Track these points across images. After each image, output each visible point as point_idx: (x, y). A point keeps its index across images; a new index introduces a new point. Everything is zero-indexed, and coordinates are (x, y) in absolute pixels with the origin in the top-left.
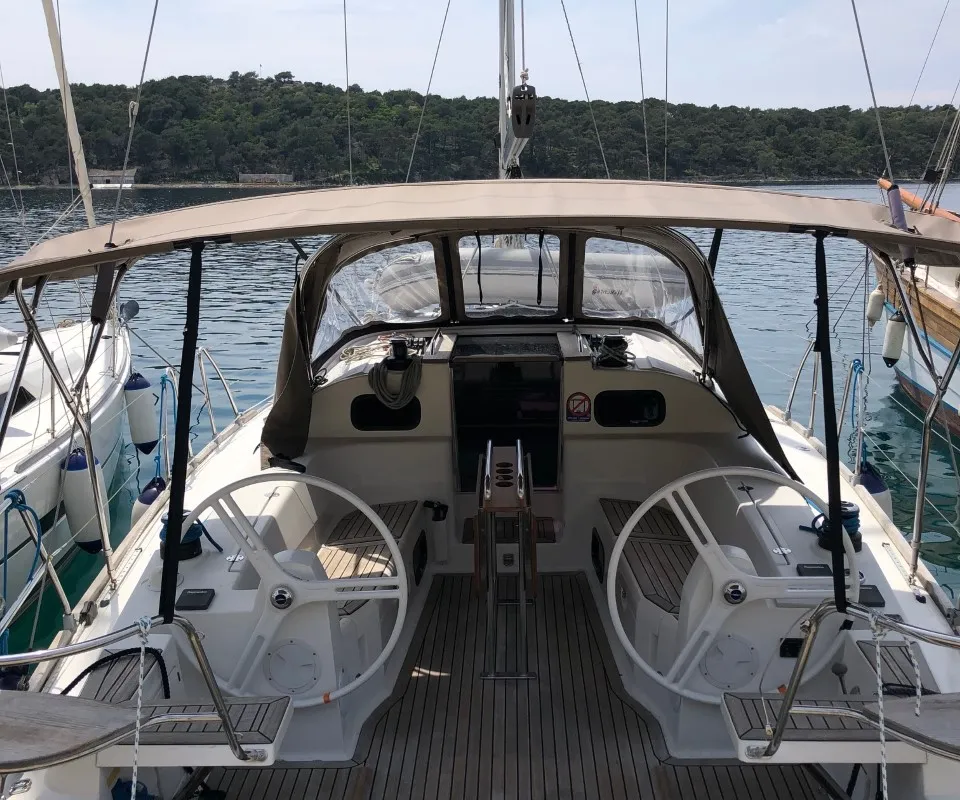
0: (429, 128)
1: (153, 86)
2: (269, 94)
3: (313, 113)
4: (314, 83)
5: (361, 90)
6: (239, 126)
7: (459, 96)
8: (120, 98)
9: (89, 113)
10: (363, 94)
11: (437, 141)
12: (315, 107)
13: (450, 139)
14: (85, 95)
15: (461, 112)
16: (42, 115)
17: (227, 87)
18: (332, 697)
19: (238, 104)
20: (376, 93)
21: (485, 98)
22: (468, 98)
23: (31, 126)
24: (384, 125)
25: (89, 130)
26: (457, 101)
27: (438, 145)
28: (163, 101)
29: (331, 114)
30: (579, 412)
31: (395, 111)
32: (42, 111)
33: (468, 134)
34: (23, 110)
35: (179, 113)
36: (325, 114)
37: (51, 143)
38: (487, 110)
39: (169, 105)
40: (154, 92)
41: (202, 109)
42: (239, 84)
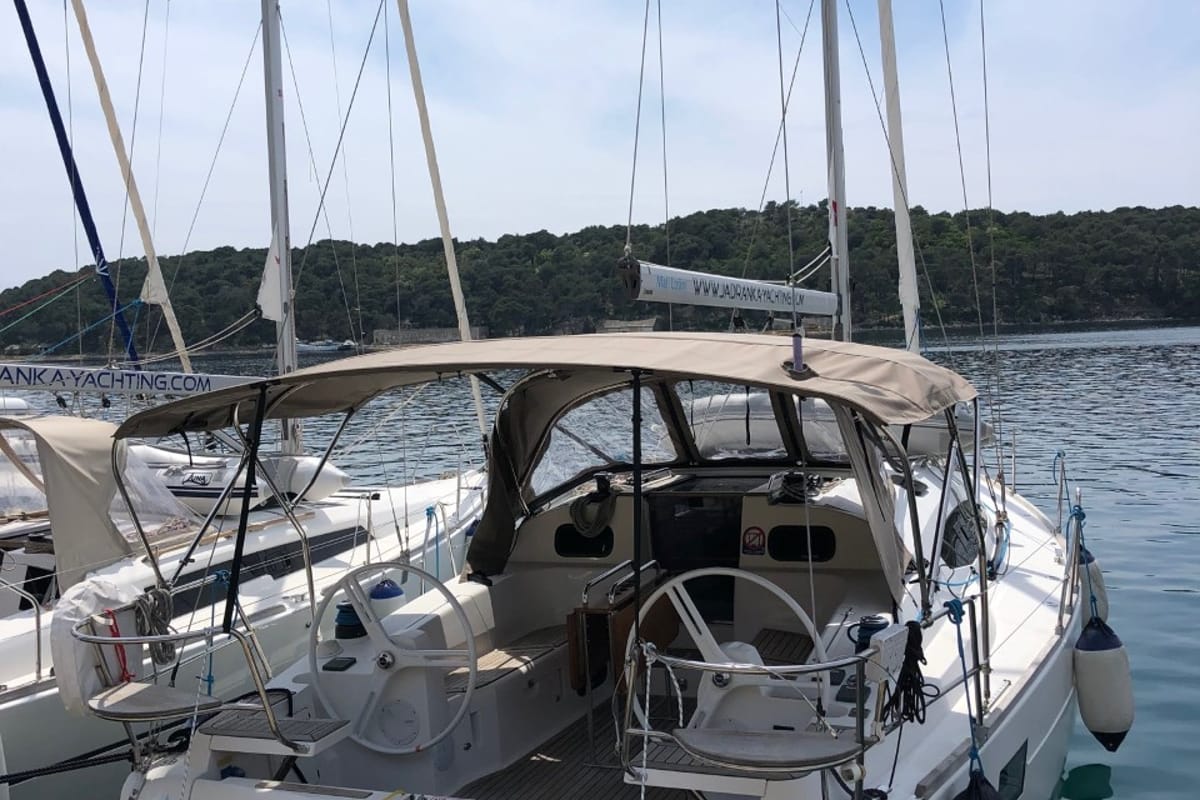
0: (1013, 253)
1: (676, 224)
2: (811, 224)
3: (863, 244)
4: (866, 207)
5: (925, 212)
6: (774, 264)
7: (1054, 211)
8: (641, 240)
9: (607, 258)
10: (928, 217)
11: (1025, 270)
12: (867, 236)
13: (1041, 266)
14: (605, 238)
15: (1057, 232)
16: (558, 261)
17: (761, 219)
18: (421, 748)
19: (773, 239)
20: (945, 215)
21: (1089, 212)
22: (1067, 213)
23: (547, 275)
24: (953, 252)
25: (607, 277)
26: (1050, 217)
27: (1025, 275)
28: (688, 240)
29: (887, 243)
30: (754, 546)
31: (968, 237)
32: (557, 258)
33: (1068, 258)
34: (539, 258)
35: (706, 253)
36: (879, 244)
37: (566, 292)
38: (1093, 227)
39: (695, 245)
40: (677, 231)
41: (731, 246)
42: (775, 216)
